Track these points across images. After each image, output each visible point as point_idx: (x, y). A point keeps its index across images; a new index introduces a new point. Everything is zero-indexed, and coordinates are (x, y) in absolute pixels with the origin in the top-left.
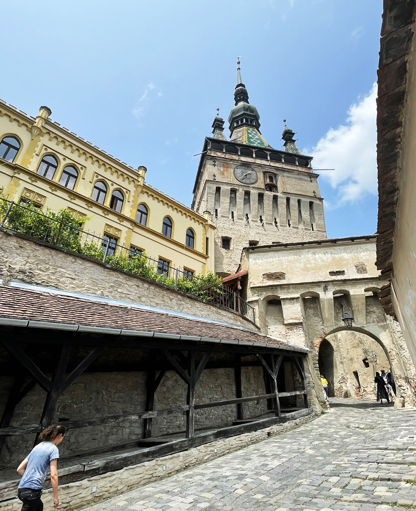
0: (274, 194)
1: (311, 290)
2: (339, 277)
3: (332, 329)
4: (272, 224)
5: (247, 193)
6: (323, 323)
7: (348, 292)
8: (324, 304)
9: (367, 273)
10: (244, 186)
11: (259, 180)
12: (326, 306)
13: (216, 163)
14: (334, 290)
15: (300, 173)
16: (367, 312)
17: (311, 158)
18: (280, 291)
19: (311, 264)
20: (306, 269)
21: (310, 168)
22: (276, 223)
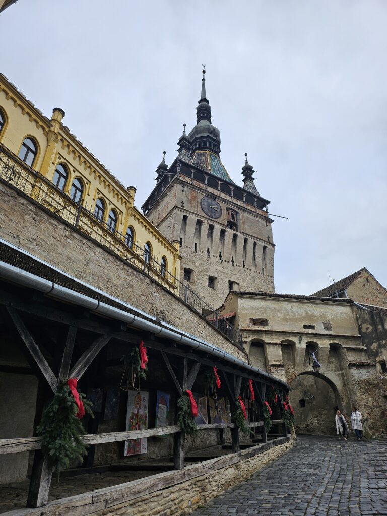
0: (235, 232)
1: (289, 339)
2: (310, 331)
3: (300, 373)
4: (229, 262)
5: (211, 228)
6: (294, 367)
7: (317, 344)
8: (298, 352)
9: (331, 330)
10: (209, 219)
11: (222, 215)
12: (299, 354)
13: (185, 189)
14: (306, 341)
15: (258, 215)
16: (328, 362)
17: (268, 202)
18: (264, 336)
19: (289, 315)
20: (285, 320)
21: (266, 212)
22: (233, 261)
